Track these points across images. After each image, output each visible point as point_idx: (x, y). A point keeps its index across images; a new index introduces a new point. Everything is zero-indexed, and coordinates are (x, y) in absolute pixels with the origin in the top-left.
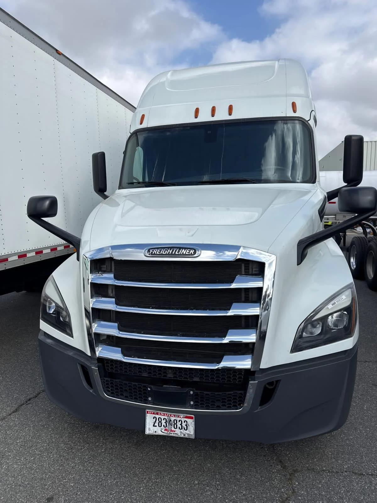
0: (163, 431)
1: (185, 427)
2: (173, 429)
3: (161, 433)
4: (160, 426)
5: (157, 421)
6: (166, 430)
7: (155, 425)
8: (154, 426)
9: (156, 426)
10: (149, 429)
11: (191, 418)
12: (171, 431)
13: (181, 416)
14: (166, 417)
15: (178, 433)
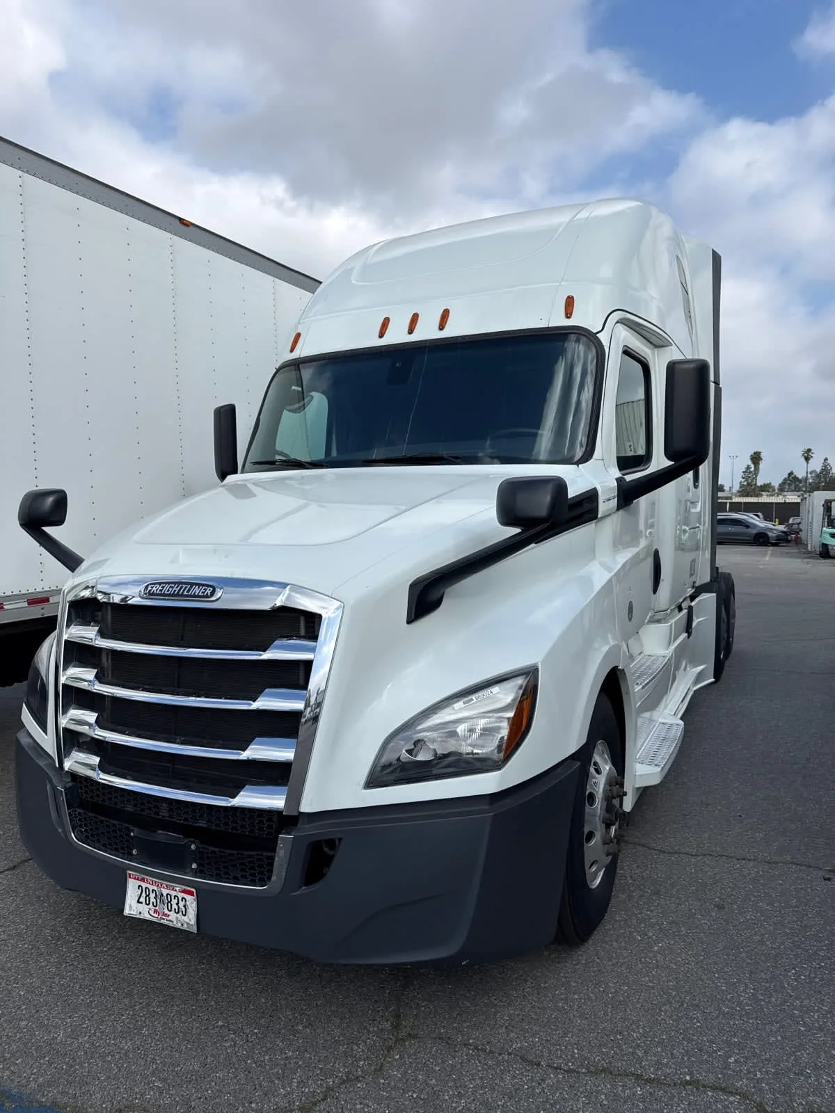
0: (152, 913)
1: (184, 910)
2: (166, 911)
3: (148, 917)
4: (148, 903)
5: (144, 895)
6: (156, 911)
7: (140, 900)
8: (138, 902)
9: (141, 903)
10: (130, 907)
11: (191, 893)
12: (164, 914)
13: (177, 889)
14: (155, 888)
15: (174, 919)
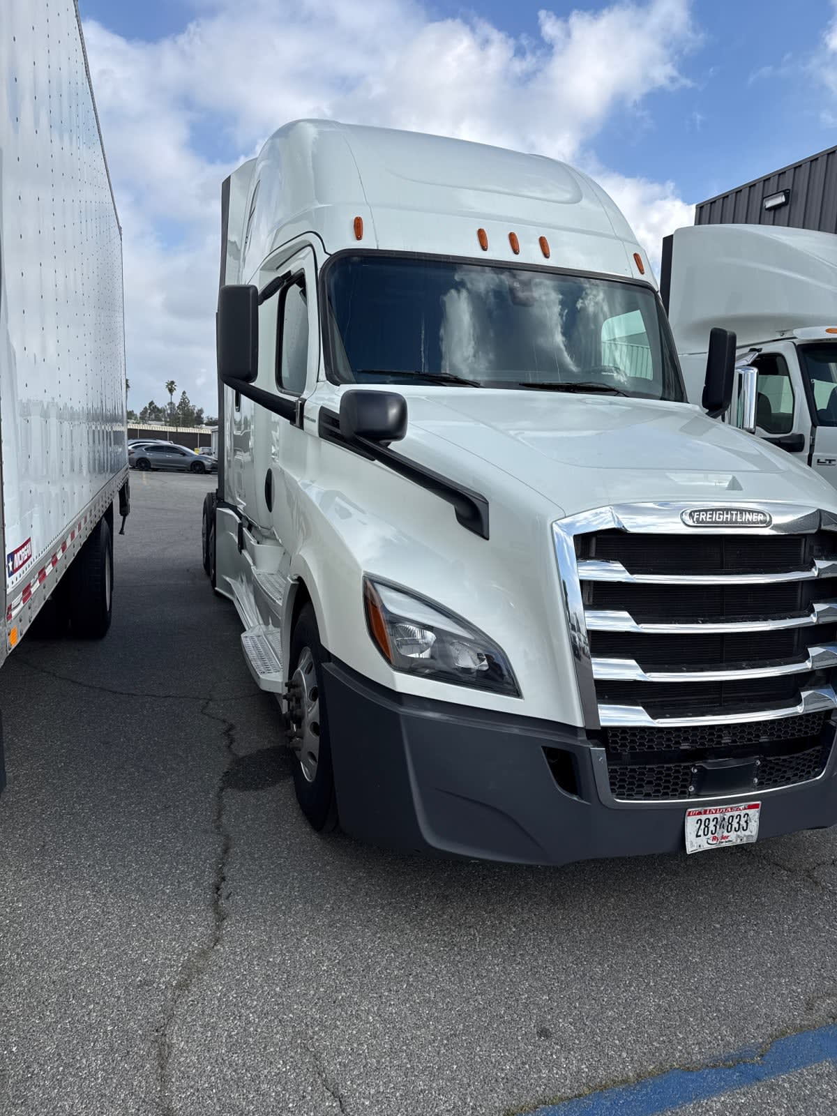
0: (710, 842)
1: (745, 825)
2: (726, 834)
3: (707, 847)
4: (706, 833)
5: (703, 827)
6: (714, 838)
7: (699, 834)
8: (697, 836)
9: (700, 836)
10: (692, 843)
11: (756, 806)
12: (723, 838)
13: (741, 808)
14: (718, 816)
15: (733, 838)
